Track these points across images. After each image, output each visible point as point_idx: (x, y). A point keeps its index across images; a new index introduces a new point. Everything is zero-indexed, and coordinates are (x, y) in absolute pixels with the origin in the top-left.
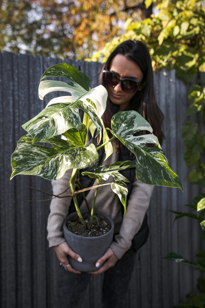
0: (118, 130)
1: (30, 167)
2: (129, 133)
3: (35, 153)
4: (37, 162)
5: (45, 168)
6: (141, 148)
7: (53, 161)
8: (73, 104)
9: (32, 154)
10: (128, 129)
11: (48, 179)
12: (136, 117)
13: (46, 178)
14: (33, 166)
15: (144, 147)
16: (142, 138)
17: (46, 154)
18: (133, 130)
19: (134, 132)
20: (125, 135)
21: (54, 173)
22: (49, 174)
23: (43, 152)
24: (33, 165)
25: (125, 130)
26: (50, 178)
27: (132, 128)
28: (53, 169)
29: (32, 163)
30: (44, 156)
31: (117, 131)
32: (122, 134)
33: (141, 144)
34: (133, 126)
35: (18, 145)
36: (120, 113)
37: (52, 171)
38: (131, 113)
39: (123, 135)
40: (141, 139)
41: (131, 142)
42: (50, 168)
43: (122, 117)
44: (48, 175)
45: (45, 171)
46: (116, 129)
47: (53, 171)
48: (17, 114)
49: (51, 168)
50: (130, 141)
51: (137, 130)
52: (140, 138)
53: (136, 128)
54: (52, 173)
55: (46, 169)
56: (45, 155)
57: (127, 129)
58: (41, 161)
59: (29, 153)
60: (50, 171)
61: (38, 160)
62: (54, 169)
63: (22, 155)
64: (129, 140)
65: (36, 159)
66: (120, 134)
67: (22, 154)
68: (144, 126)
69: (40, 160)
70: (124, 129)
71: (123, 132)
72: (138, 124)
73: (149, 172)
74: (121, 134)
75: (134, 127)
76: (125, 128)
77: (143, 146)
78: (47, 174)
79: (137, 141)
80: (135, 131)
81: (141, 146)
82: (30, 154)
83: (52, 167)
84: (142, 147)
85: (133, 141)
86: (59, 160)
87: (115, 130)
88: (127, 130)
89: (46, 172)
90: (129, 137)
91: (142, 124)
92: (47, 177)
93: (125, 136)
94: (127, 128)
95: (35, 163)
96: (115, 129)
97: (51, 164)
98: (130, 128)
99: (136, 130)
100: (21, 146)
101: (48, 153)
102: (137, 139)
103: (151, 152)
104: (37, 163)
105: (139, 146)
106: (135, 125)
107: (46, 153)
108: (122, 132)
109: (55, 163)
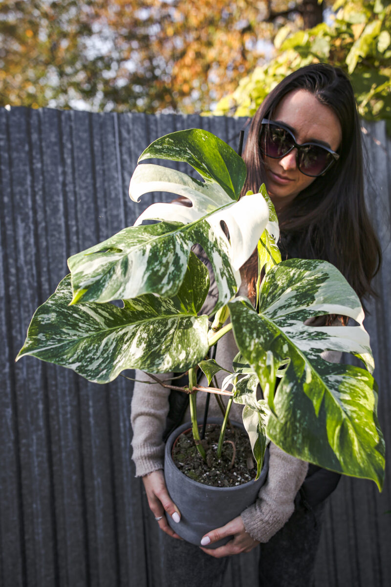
0: (272, 302)
1: (63, 341)
2: (294, 316)
3: (84, 312)
4: (80, 333)
5: (90, 350)
6: (308, 359)
7: (113, 338)
8: (187, 228)
9: (76, 315)
10: (295, 305)
11: (88, 376)
12: (329, 278)
13: (83, 373)
14: (69, 340)
15: (316, 358)
16: (323, 334)
17: (104, 320)
18: (308, 308)
19: (310, 314)
20: (284, 318)
21: (103, 365)
22: (93, 366)
23: (100, 314)
24: (69, 338)
25: (289, 306)
26: (90, 375)
27: (308, 305)
28: (105, 355)
29: (69, 334)
30: (98, 324)
31: (269, 304)
32: (280, 313)
33: (312, 349)
34: (313, 299)
35: (58, 289)
36: (294, 262)
37: (101, 360)
38: (318, 267)
39: (281, 316)
40: (320, 336)
41: (291, 340)
42: (99, 354)
43: (291, 274)
44: (90, 368)
45: (87, 357)
46: (269, 299)
47: (103, 362)
48: (74, 229)
49: (102, 354)
50: (290, 335)
51: (319, 312)
52: (318, 334)
53: (317, 307)
54: (100, 365)
55: (90, 355)
56: (102, 323)
57: (293, 305)
58: (89, 332)
59: (70, 312)
60: (98, 359)
61: (84, 331)
62: (107, 358)
63: (56, 312)
64: (289, 333)
65: (80, 327)
66: (275, 313)
67: (58, 310)
68: (343, 304)
69: (87, 332)
70: (287, 303)
71: (284, 309)
72: (326, 296)
73: (300, 426)
74: (277, 312)
75: (315, 302)
76: (290, 302)
77: (315, 356)
78: (87, 366)
79: (305, 339)
80: (311, 312)
81: (311, 354)
82: (73, 313)
83: (105, 351)
84: (313, 357)
85: (296, 337)
86: (125, 340)
87: (267, 301)
88: (294, 307)
89: (89, 362)
90: (291, 325)
91: (338, 299)
92: (86, 372)
93: (285, 320)
94: (295, 302)
95: (75, 335)
96: (268, 297)
97: (106, 344)
98: (303, 304)
99: (317, 310)
100: (63, 293)
101: (108, 319)
102: (309, 334)
103: (329, 374)
104: (79, 336)
105: (305, 353)
106: (317, 299)
107: (105, 318)
108: (281, 308)
109: (114, 344)
